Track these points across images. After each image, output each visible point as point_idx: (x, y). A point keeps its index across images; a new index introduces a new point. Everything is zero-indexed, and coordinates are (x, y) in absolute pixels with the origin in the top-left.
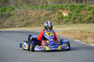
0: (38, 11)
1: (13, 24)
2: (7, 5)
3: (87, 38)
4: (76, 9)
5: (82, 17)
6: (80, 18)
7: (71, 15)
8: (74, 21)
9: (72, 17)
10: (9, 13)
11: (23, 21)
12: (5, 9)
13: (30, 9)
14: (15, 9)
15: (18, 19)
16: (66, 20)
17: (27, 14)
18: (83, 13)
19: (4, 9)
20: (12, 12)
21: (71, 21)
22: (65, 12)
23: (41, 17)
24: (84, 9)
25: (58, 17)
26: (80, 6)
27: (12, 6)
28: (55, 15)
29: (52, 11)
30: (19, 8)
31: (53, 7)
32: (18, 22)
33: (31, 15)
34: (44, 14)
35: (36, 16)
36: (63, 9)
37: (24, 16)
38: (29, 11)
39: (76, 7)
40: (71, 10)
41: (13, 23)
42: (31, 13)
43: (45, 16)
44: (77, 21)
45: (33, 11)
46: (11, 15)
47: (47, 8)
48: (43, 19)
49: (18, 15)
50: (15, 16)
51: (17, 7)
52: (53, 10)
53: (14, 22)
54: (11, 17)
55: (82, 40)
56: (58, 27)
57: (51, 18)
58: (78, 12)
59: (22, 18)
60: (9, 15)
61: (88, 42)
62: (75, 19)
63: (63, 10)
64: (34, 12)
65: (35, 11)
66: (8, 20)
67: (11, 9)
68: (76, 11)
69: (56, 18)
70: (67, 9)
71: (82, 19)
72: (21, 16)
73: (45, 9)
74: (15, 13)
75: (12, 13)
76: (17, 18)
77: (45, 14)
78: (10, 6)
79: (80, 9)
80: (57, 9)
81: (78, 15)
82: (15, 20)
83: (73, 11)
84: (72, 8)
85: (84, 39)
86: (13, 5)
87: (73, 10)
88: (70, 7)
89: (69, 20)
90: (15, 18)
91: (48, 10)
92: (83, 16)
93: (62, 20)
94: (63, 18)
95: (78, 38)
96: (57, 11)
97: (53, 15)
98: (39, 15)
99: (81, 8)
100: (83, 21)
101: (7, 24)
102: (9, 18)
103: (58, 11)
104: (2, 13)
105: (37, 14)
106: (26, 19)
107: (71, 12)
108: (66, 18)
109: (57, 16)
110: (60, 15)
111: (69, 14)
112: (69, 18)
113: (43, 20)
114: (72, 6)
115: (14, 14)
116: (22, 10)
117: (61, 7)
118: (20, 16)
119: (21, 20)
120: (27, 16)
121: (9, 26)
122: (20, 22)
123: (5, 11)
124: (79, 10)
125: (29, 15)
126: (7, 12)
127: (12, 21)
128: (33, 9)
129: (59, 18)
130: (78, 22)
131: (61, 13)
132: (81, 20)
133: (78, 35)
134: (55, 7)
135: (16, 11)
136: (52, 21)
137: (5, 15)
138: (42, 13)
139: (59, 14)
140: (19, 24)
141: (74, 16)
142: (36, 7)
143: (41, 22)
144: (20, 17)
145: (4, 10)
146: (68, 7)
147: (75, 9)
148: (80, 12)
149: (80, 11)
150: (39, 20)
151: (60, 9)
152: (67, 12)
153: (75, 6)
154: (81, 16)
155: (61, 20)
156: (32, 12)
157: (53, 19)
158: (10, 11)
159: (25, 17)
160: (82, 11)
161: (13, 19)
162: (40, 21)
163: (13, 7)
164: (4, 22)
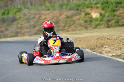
0: (55, 12)
1: (20, 32)
2: (11, 4)
3: (103, 47)
4: (111, 6)
5: (119, 18)
6: (116, 20)
7: (104, 16)
8: (108, 24)
9: (105, 19)
10: (14, 17)
11: (35, 27)
12: (8, 10)
13: (44, 10)
14: (23, 11)
15: (27, 24)
16: (97, 24)
17: (40, 17)
18: (121, 12)
19: (6, 10)
20: (18, 15)
21: (104, 24)
22: (95, 12)
23: (60, 20)
24: (122, 7)
25: (85, 19)
26: (117, 3)
27: (17, 6)
28: (80, 17)
29: (76, 11)
30: (28, 8)
31: (77, 6)
32: (27, 28)
33: (45, 19)
34: (64, 16)
35: (53, 19)
36: (92, 7)
37: (35, 19)
38: (43, 12)
39: (111, 4)
40: (103, 9)
41: (19, 30)
42: (46, 15)
43: (66, 19)
44: (112, 23)
45: (48, 12)
46: (17, 19)
47: (69, 7)
48: (63, 23)
49: (27, 19)
50: (23, 21)
51: (25, 8)
52: (78, 10)
53: (21, 29)
54: (16, 22)
55: (96, 49)
56: (72, 34)
57: (74, 21)
58: (114, 11)
59: (32, 22)
60: (14, 20)
61: (102, 51)
62: (109, 21)
63: (91, 10)
64: (50, 13)
65: (52, 12)
66: (13, 27)
67: (17, 10)
68: (110, 9)
69: (82, 22)
70: (97, 8)
71: (120, 21)
72: (32, 20)
73: (66, 9)
74: (22, 16)
75: (18, 17)
76: (25, 23)
77: (66, 15)
78: (14, 6)
79: (116, 7)
80: (83, 8)
81: (114, 16)
82: (23, 26)
83: (106, 10)
84: (105, 5)
85: (98, 48)
86: (19, 5)
87: (106, 8)
88: (102, 4)
89: (101, 23)
90: (23, 22)
91: (71, 9)
92: (120, 16)
93: (91, 24)
94: (91, 21)
95: (90, 48)
96: (83, 10)
97: (78, 17)
98: (58, 18)
99: (118, 5)
100: (121, 23)
101: (11, 33)
102: (14, 23)
103: (84, 12)
104: (3, 17)
105: (55, 17)
106: (39, 23)
107: (103, 12)
108: (96, 20)
109: (83, 18)
110: (87, 16)
111: (101, 15)
112: (101, 21)
113: (64, 25)
114: (104, 3)
115: (20, 18)
116: (32, 12)
117: (88, 4)
118: (29, 19)
119: (31, 26)
120: (39, 19)
121: (13, 34)
122: (30, 28)
123: (8, 14)
124: (114, 8)
125: (43, 17)
126: (11, 15)
127: (18, 27)
128: (49, 10)
129: (86, 21)
130: (113, 25)
131: (89, 14)
132: (118, 22)
133: (91, 44)
134: (80, 6)
135: (24, 13)
136: (76, 26)
137: (8, 19)
138: (61, 15)
139: (86, 14)
140: (28, 32)
141: (108, 16)
142: (53, 6)
143: (60, 28)
144: (29, 22)
145: (7, 12)
146: (99, 5)
147: (109, 8)
148: (117, 11)
149: (117, 9)
150: (57, 25)
151: (88, 7)
152: (98, 12)
153: (109, 3)
154: (118, 16)
155: (89, 23)
156: (48, 14)
157: (77, 22)
158: (15, 13)
159: (37, 22)
160: (119, 9)
161: (19, 25)
162: (59, 26)
163: (19, 7)
164: (7, 30)
